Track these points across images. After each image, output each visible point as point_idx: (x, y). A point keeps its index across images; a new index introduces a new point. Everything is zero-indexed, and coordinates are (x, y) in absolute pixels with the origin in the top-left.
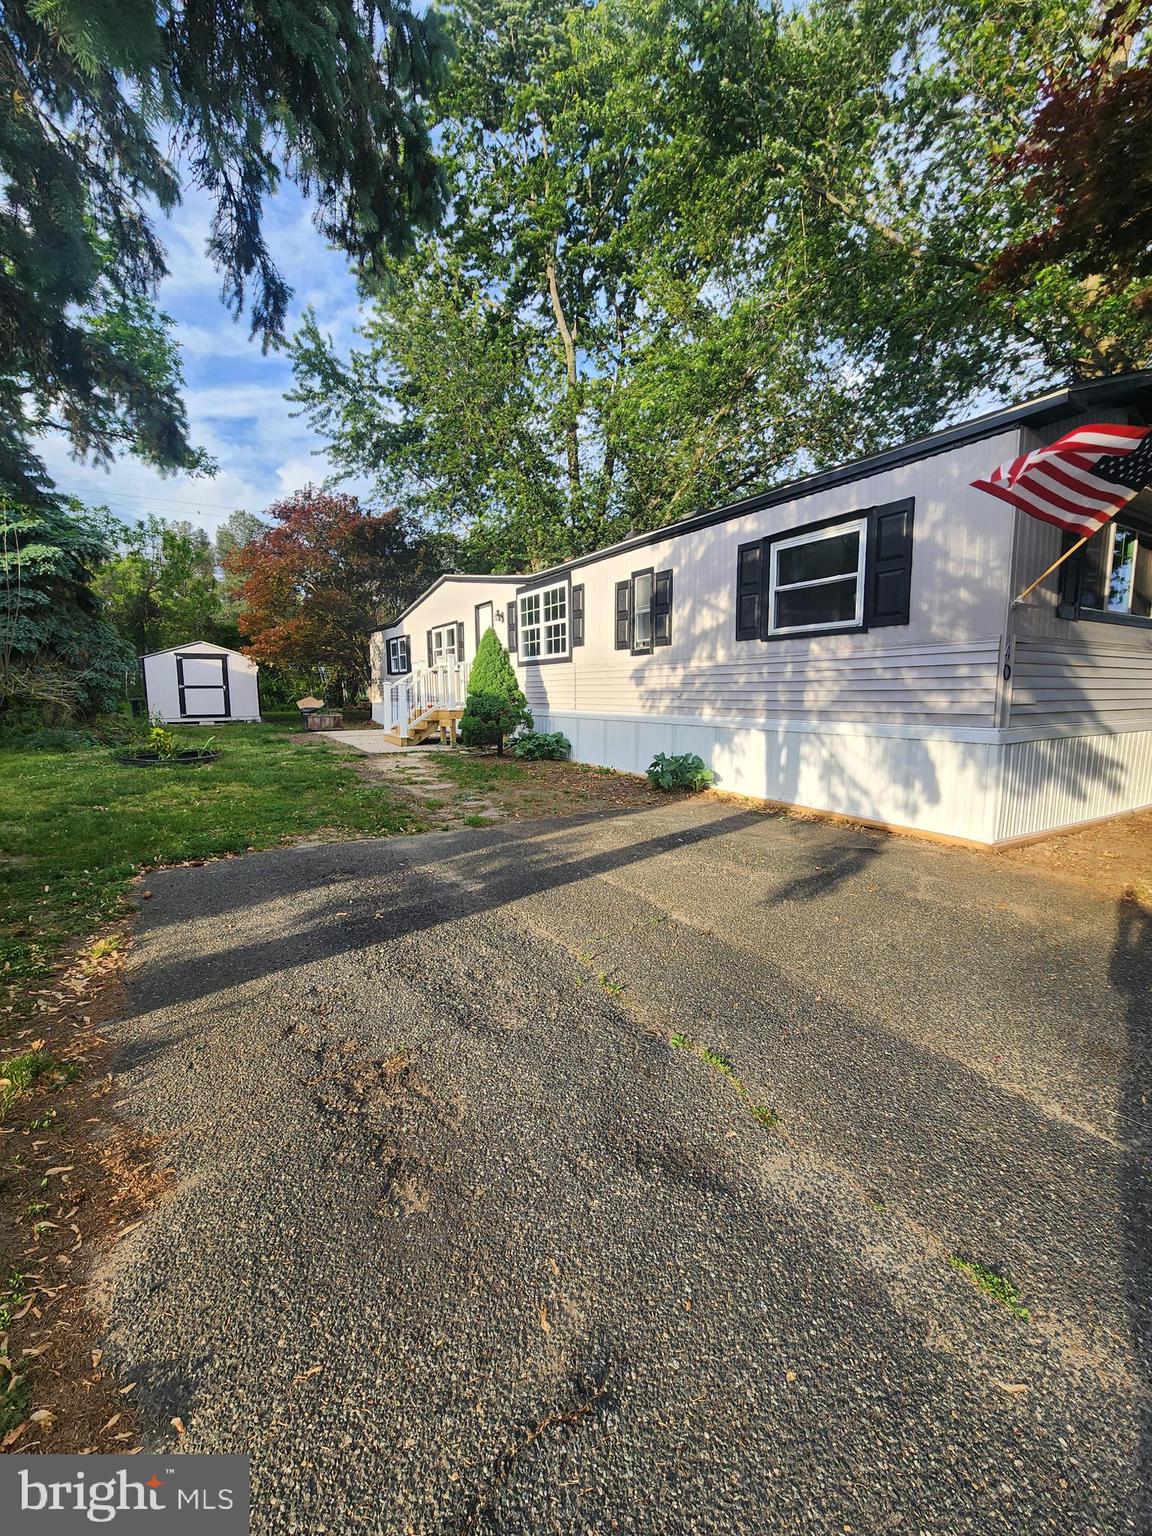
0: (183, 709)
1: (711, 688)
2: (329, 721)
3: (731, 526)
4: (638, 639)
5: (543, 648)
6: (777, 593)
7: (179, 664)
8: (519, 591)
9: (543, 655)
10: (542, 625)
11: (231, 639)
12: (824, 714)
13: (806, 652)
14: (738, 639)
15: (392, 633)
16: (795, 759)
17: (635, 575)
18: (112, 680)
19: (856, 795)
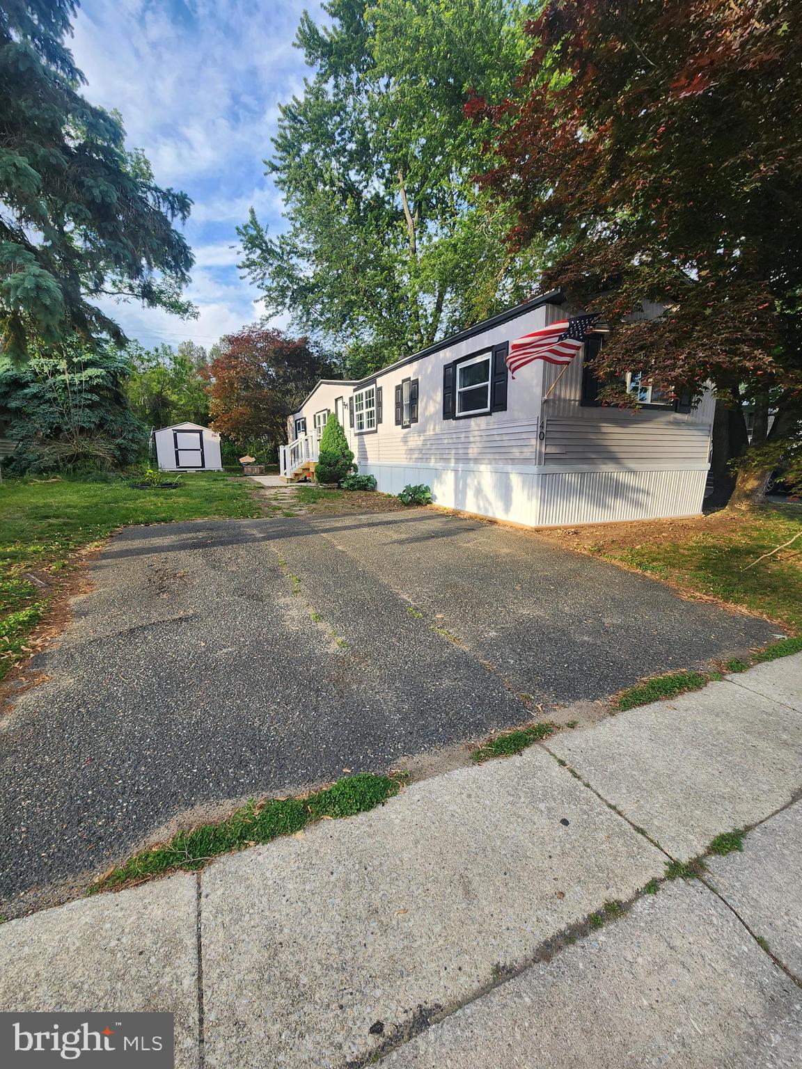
0: (178, 463)
1: (434, 447)
2: (256, 470)
3: (441, 353)
4: (405, 420)
5: (365, 425)
6: (459, 392)
7: (175, 436)
8: (355, 390)
9: (365, 429)
10: (365, 411)
11: (204, 420)
12: (476, 461)
13: (469, 426)
14: (444, 419)
15: (298, 416)
16: (465, 485)
17: (403, 381)
18: (133, 445)
19: (487, 505)
